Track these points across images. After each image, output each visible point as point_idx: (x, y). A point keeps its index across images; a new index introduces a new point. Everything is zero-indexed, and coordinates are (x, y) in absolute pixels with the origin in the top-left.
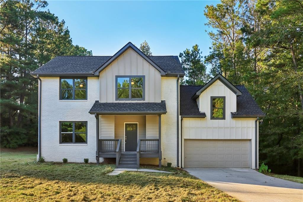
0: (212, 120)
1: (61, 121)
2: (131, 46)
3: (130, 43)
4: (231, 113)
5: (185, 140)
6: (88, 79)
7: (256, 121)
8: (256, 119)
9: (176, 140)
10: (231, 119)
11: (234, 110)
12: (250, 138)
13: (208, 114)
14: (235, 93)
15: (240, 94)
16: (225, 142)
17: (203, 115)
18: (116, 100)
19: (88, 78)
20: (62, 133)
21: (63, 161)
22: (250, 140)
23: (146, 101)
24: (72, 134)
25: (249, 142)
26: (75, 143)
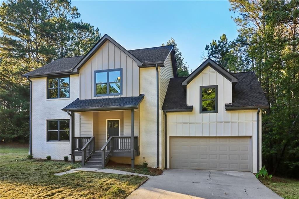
0: (202, 114)
1: (48, 119)
2: (107, 38)
3: (106, 35)
4: (225, 104)
5: (170, 137)
6: (70, 77)
7: (258, 114)
8: (257, 111)
9: (156, 137)
10: (225, 111)
11: (229, 101)
12: (251, 135)
13: (197, 107)
14: (230, 80)
15: (236, 80)
16: (218, 140)
17: (190, 109)
18: (94, 97)
19: (70, 75)
20: (49, 131)
21: (46, 158)
22: (251, 137)
23: (124, 95)
24: (57, 132)
25: (249, 139)
26: (60, 141)
